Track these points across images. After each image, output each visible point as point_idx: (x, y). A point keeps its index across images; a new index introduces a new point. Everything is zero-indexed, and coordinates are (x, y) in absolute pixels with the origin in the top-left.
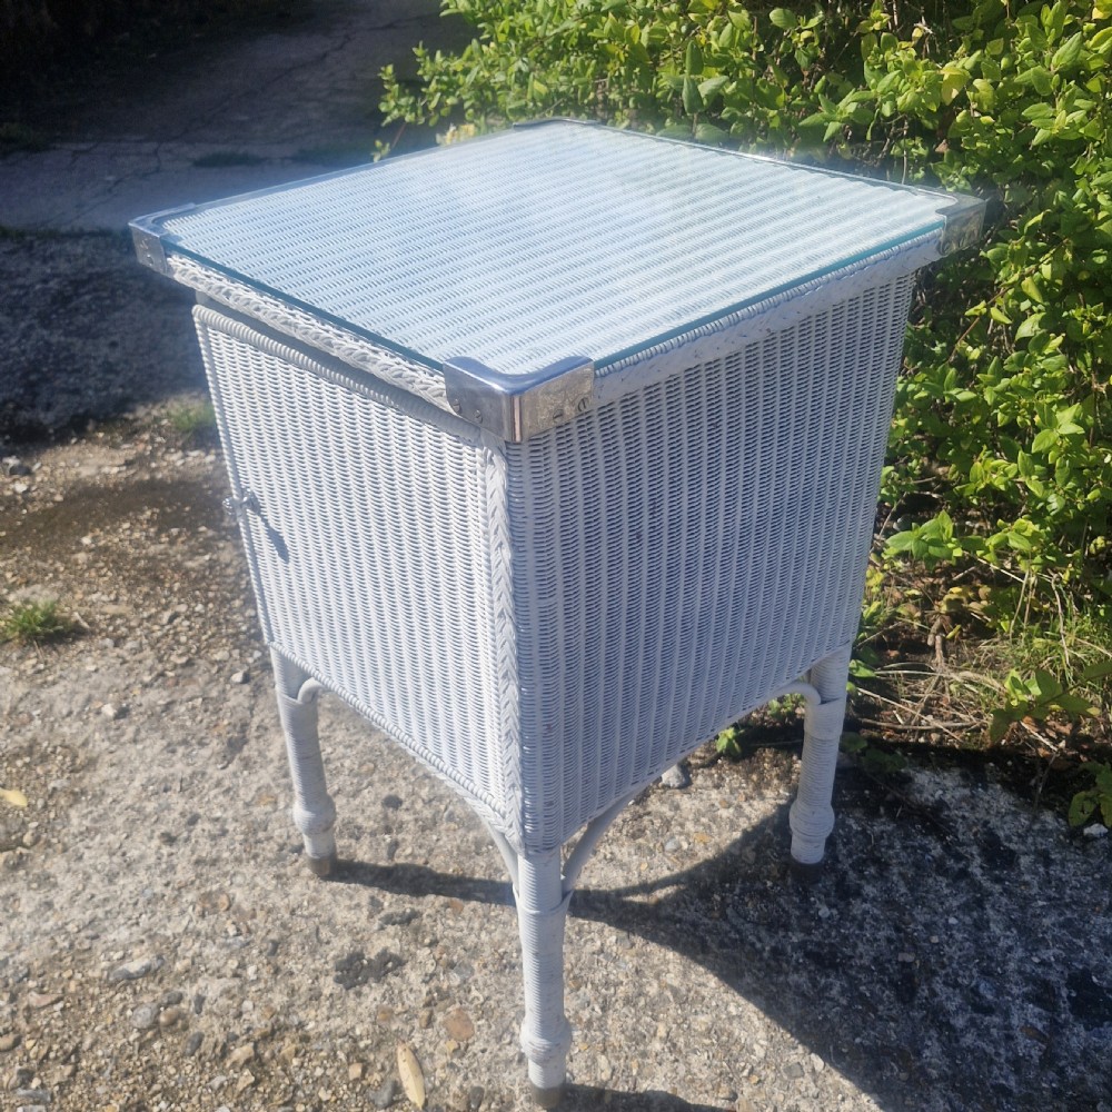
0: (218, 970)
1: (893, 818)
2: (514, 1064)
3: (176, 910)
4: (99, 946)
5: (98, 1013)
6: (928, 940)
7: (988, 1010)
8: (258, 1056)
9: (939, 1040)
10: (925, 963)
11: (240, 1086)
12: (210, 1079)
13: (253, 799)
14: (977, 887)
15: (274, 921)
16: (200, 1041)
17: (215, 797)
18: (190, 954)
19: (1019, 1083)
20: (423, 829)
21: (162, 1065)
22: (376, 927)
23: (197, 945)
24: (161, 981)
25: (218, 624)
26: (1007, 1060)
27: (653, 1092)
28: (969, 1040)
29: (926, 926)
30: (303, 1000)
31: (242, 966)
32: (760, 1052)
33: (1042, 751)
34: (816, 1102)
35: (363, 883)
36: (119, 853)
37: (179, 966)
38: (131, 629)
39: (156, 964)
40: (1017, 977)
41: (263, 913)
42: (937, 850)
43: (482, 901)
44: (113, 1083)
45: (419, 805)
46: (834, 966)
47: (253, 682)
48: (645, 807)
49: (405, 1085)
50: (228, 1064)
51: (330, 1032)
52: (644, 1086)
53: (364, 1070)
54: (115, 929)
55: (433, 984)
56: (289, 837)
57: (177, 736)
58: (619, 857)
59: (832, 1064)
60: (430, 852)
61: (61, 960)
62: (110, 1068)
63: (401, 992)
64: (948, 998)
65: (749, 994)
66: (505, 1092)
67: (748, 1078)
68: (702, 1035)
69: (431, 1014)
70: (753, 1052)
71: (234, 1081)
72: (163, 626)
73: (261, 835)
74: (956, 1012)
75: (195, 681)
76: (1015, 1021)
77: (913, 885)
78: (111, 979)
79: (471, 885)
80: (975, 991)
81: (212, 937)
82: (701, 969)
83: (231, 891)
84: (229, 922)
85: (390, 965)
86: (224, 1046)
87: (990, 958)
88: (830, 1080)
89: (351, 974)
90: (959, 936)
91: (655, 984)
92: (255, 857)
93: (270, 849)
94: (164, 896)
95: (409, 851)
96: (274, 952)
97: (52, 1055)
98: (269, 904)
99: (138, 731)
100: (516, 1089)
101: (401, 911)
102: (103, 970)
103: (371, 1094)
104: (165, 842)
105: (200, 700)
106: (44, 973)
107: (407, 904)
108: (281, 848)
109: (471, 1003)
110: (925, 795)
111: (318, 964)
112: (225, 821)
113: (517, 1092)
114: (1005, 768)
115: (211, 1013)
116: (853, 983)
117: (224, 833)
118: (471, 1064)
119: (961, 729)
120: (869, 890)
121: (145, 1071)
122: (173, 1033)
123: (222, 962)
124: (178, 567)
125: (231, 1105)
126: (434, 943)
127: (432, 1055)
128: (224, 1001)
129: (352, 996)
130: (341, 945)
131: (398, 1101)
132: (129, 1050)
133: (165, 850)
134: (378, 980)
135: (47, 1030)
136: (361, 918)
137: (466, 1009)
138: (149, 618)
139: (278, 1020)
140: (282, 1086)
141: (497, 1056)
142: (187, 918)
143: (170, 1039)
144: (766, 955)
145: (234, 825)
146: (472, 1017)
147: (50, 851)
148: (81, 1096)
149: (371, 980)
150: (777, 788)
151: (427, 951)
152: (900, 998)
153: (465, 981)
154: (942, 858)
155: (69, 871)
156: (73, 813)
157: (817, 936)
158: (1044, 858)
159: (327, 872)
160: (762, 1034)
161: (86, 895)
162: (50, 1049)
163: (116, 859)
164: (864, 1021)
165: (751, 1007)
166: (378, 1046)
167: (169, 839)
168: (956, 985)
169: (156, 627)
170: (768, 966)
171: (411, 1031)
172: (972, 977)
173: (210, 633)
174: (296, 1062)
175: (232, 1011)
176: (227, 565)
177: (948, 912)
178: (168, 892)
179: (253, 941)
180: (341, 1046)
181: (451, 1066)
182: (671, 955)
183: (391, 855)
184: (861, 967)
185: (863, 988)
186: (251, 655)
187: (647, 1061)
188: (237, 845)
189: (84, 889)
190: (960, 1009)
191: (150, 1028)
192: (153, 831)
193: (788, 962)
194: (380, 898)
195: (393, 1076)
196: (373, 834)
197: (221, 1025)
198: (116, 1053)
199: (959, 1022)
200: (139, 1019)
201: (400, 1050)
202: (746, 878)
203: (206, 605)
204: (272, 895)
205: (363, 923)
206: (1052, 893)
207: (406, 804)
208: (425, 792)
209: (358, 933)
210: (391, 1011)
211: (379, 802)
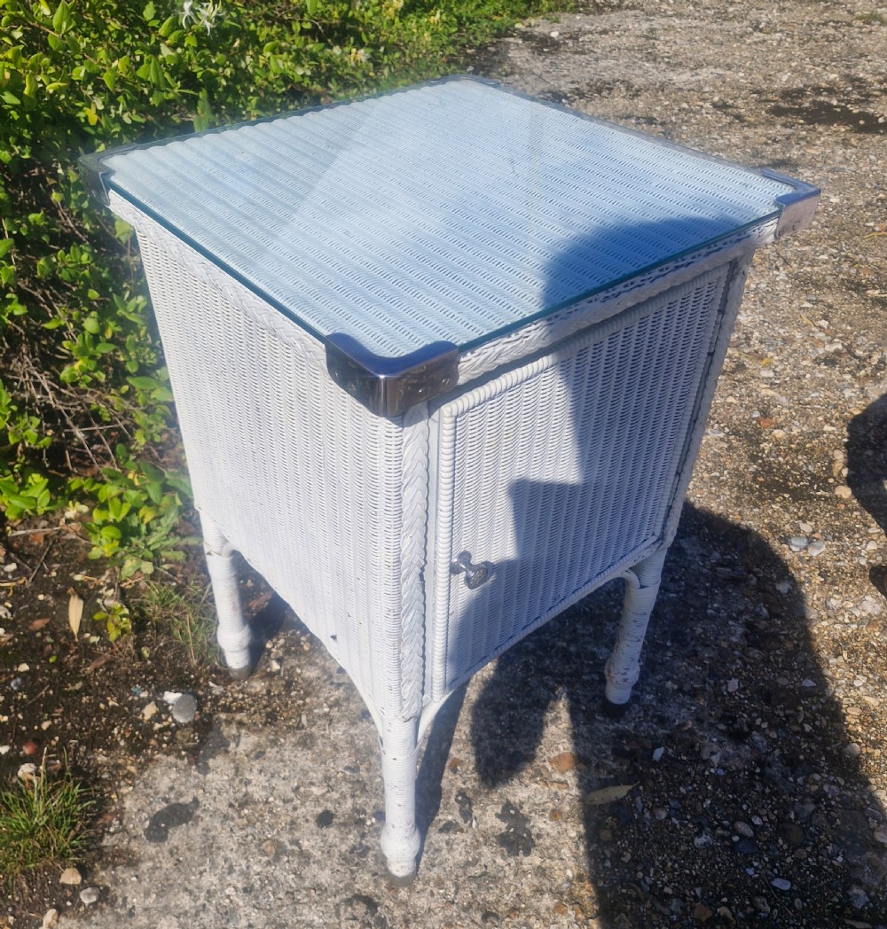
15: (461, 919)
22: (473, 825)
30: (546, 881)
43: (450, 745)
45: (335, 795)
49: (614, 799)
51: (574, 857)
53: (604, 829)
55: (527, 780)
56: (355, 918)
63: (536, 804)
66: (614, 734)
69: (554, 781)
85: (512, 812)
89: (521, 843)
96: (496, 916)
101: (457, 805)
103: (623, 824)
107: (450, 800)
109: (544, 754)
111: (509, 872)
113: (613, 727)
118: (595, 754)
126: (492, 780)
127: (589, 782)
129: (541, 841)
130: (491, 856)
131: (627, 804)
134: (526, 820)
136: (461, 838)
137: (548, 758)
139: (566, 901)
140: (624, 891)
141: (586, 738)
149: (527, 826)
151: (499, 784)
153: (526, 759)
166: (583, 821)
181: (597, 767)
194: (442, 824)
195: (607, 808)
196: (363, 836)
205: (468, 837)
207: (330, 806)
208: (316, 791)
209: (478, 841)
210: (553, 811)
211: (324, 830)
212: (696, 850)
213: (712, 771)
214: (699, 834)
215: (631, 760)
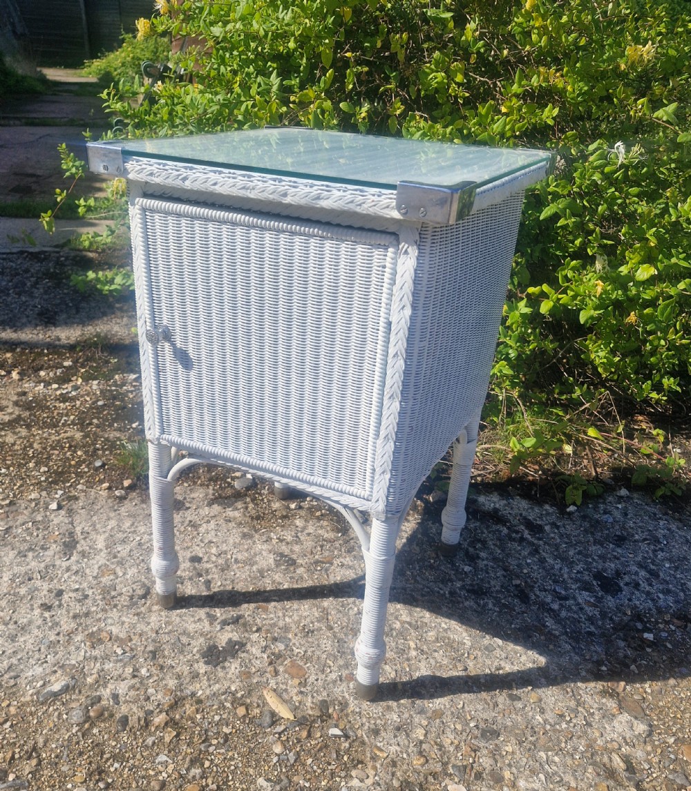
0: (120, 676)
2: (339, 682)
3: (72, 648)
4: (22, 682)
5: (40, 722)
6: (522, 572)
7: (566, 598)
8: (172, 719)
9: (550, 617)
10: (526, 582)
11: (167, 739)
12: (144, 741)
13: (98, 573)
14: (532, 544)
15: (146, 640)
16: (127, 720)
17: (69, 577)
18: (95, 671)
19: (596, 629)
20: (223, 570)
21: (104, 742)
22: (217, 629)
23: (98, 664)
24: (80, 692)
25: (23, 479)
26: (586, 619)
27: (423, 677)
28: (563, 614)
29: (517, 566)
30: (188, 679)
31: (136, 670)
32: (468, 643)
33: (531, 478)
34: (507, 661)
35: (197, 606)
36: (12, 622)
37: (89, 680)
39: (72, 683)
40: (570, 581)
41: (137, 637)
42: (505, 531)
43: (278, 601)
44: (72, 761)
45: (214, 558)
46: (485, 594)
47: (65, 508)
48: (349, 536)
49: (277, 711)
50: (153, 729)
51: (214, 694)
52: (417, 675)
53: (247, 709)
54: (29, 668)
55: (269, 651)
56: (134, 591)
57: (25, 546)
58: (346, 563)
59: (505, 640)
60: (233, 581)
62: (65, 753)
63: (250, 660)
64: (545, 597)
65: (449, 616)
66: (340, 698)
67: (468, 657)
68: (434, 642)
69: (275, 668)
70: (464, 644)
71: (162, 738)
73: (113, 593)
74: (552, 602)
75: (22, 513)
76: (580, 601)
77: (502, 548)
78: (41, 699)
79: (267, 594)
80: (554, 590)
81: (106, 658)
82: (418, 609)
83: (108, 628)
84: (115, 647)
85: (237, 647)
86: (145, 719)
87: (554, 575)
88: (509, 648)
89: (214, 658)
90: (535, 568)
91: (398, 623)
92: (115, 606)
93: (124, 600)
94: (59, 641)
95: (219, 583)
96: (154, 657)
97: (17, 756)
98: (138, 630)
101: (230, 616)
102: (32, 695)
103: (257, 721)
104: (45, 610)
105: (31, 524)
107: (232, 612)
108: (131, 597)
109: (297, 656)
110: (487, 506)
111: (189, 657)
112: (84, 590)
113: (347, 696)
114: (518, 489)
115: (126, 702)
116: (497, 602)
117: (86, 597)
118: (312, 689)
119: (490, 473)
120: (483, 554)
121: (93, 748)
122: (104, 721)
123: (121, 671)
125: (166, 752)
126: (259, 630)
127: (286, 690)
128: (132, 693)
129: (220, 670)
130: (198, 644)
131: (277, 721)
132: (75, 740)
133: (47, 614)
134: (233, 657)
135: (5, 742)
136: (206, 625)
137: (295, 660)
139: (176, 695)
140: (196, 732)
141: (326, 680)
142: (83, 651)
143: (103, 725)
144: (447, 596)
145: (91, 591)
146: (302, 664)
148: (51, 776)
149: (228, 658)
150: (414, 515)
151: (257, 634)
152: (523, 602)
153: (287, 646)
154: (509, 534)
157: (468, 581)
158: (554, 525)
159: (172, 605)
160: (465, 634)
162: (13, 753)
163: (11, 626)
164: (511, 616)
165: (453, 622)
166: (250, 693)
167: (46, 607)
168: (545, 590)
170: (451, 601)
171: (268, 680)
172: (550, 585)
173: (18, 484)
174: (198, 716)
175: (142, 697)
176: (13, 444)
177: (525, 558)
178: (61, 638)
179: (136, 654)
180: (226, 700)
181: (301, 693)
182: (399, 606)
183: (208, 588)
184: (497, 591)
185: (503, 601)
186: (56, 493)
187: (411, 662)
188: (99, 602)
190: (552, 600)
191: (85, 722)
192: (32, 605)
193: (460, 597)
194: (213, 613)
195: (267, 708)
196: (191, 579)
197: (138, 707)
198: (66, 743)
199: (555, 607)
200: (74, 718)
201: (265, 693)
202: (418, 561)
203: (8, 468)
204: (138, 625)
205: (207, 627)
206: (566, 540)
207: (205, 559)
208: (214, 550)
209: (207, 635)
210: (249, 673)
211: (187, 561)
212: (253, 782)
213: (343, 784)
214: (268, 780)
215: (321, 717)
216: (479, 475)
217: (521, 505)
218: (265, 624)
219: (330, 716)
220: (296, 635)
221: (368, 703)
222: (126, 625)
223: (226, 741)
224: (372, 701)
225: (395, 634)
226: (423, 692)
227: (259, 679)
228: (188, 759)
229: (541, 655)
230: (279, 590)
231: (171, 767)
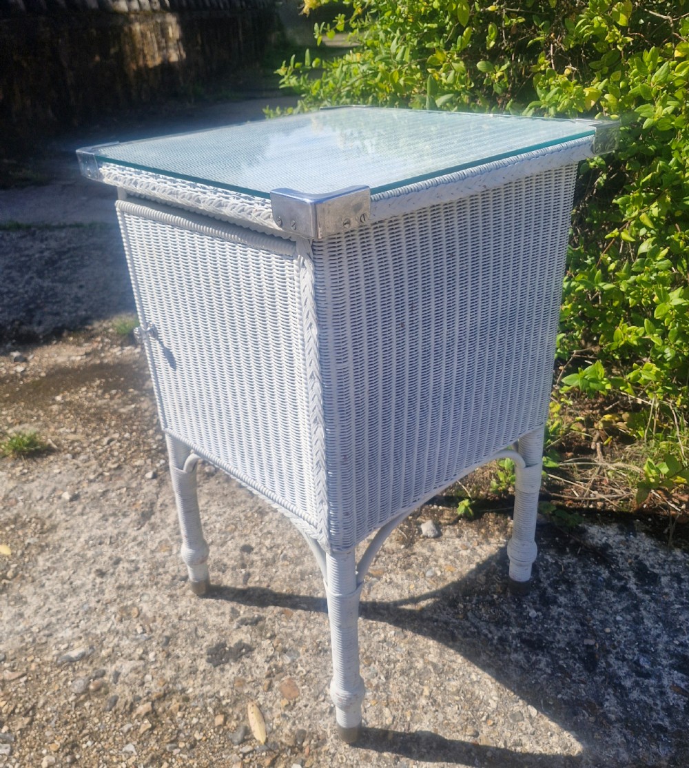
0: (130, 655)
1: (575, 555)
2: (327, 715)
3: (104, 618)
4: (52, 641)
5: (49, 683)
6: (603, 631)
7: (647, 675)
8: (154, 710)
9: (614, 695)
10: (602, 645)
11: (142, 730)
12: (122, 726)
13: (157, 548)
14: (635, 597)
15: (167, 624)
16: (116, 701)
17: (132, 547)
18: (111, 645)
19: (671, 723)
20: (267, 565)
21: (90, 717)
22: (235, 627)
23: (116, 639)
24: (91, 662)
25: (138, 445)
26: (663, 708)
27: (421, 732)
28: (635, 695)
29: (601, 622)
30: (185, 674)
31: (146, 652)
32: (493, 705)
33: (671, 512)
34: (532, 737)
35: (227, 599)
36: (68, 582)
37: (104, 653)
38: (84, 448)
39: (89, 652)
40: (664, 654)
41: (161, 619)
42: (605, 574)
43: (305, 610)
44: (56, 728)
45: (264, 551)
46: (542, 649)
47: (159, 478)
48: (412, 550)
49: (253, 729)
50: (134, 716)
51: (203, 694)
52: (415, 728)
53: (225, 719)
54: (63, 630)
55: (272, 663)
56: (179, 571)
57: (109, 511)
58: (395, 580)
59: (543, 712)
60: (271, 579)
61: (26, 650)
62: (55, 719)
63: (251, 668)
64: (619, 668)
65: (484, 667)
66: (321, 733)
67: (485, 722)
68: (454, 694)
69: (271, 682)
70: (489, 704)
71: (137, 728)
72: (103, 446)
73: (161, 570)
74: (625, 677)
75: (122, 478)
76: (665, 682)
77: (591, 596)
78: (59, 662)
79: (298, 600)
80: (637, 663)
81: (126, 634)
82: (452, 651)
83: (141, 605)
84: (138, 624)
85: (244, 651)
86: (132, 704)
87: (646, 642)
88: (542, 723)
89: (218, 656)
90: (624, 628)
91: (421, 661)
92: (157, 584)
93: (166, 579)
94: (96, 609)
95: (257, 579)
96: (167, 644)
97: (17, 711)
98: (164, 613)
99: (84, 508)
100: (328, 731)
101: (251, 616)
102: (54, 656)
103: (230, 735)
104: (98, 575)
105: (125, 489)
106: (15, 658)
107: (255, 612)
108: (174, 578)
109: (298, 674)
110: (596, 540)
111: (196, 651)
112: (138, 562)
113: (329, 733)
114: (647, 523)
115: (124, 683)
116: (555, 659)
117: (137, 569)
118: (297, 715)
119: (616, 499)
120: (562, 599)
121: (78, 721)
122: (98, 696)
123: (132, 650)
124: (115, 412)
125: (135, 743)
126: (273, 637)
127: (271, 709)
128: (133, 675)
129: (218, 671)
130: (212, 638)
131: (248, 740)
132: (68, 707)
133: (98, 580)
134: (236, 660)
135: (15, 695)
136: (225, 621)
137: (295, 679)
138: (95, 442)
139: (168, 687)
140: (170, 730)
141: (315, 709)
142: (111, 622)
143: (96, 700)
144: (495, 642)
145: (144, 564)
146: (298, 684)
147: (24, 581)
148: (35, 738)
149: (231, 660)
150: (498, 537)
151: (269, 641)
152: (587, 668)
153: (293, 661)
154: (609, 579)
155: (35, 593)
156: (40, 559)
157: (528, 629)
158: (677, 578)
159: (204, 592)
160: (494, 693)
161: (46, 608)
162: (16, 707)
163: (66, 586)
164: (563, 684)
165: (486, 675)
166: (235, 703)
167: (101, 573)
168: (624, 659)
169: (99, 447)
170: (497, 649)
171: (257, 694)
172: (634, 654)
173: (133, 450)
174: (179, 714)
175: (138, 682)
176: (146, 411)
177: (616, 613)
178: (99, 606)
179: (153, 637)
180: (210, 703)
181: (284, 716)
182: (431, 642)
183: (246, 581)
184: (560, 649)
185: (561, 662)
186: (159, 462)
187: (417, 711)
188: (145, 577)
189: (44, 605)
190: (628, 675)
191: (83, 693)
192: (91, 569)
193: (510, 646)
194: (238, 608)
195: (245, 723)
196: (234, 568)
197: (131, 690)
198: (59, 709)
199: (628, 683)
200: (76, 687)
201: (249, 706)
202: (480, 593)
203: (131, 433)
204: (167, 607)
205: (226, 624)
206: (684, 600)
207: (256, 550)
208: (268, 542)
209: (223, 631)
210: (244, 681)
211: (238, 549)
215: (292, 748)
216: (601, 500)
217: (643, 544)
218: (281, 633)
219: (301, 749)
220: (307, 651)
221: (347, 746)
222: (157, 606)
223: (193, 747)
224: (353, 745)
225: (412, 674)
226: (414, 750)
227: (251, 690)
228: (150, 755)
229: (578, 739)
230: (312, 598)
231: (133, 759)
